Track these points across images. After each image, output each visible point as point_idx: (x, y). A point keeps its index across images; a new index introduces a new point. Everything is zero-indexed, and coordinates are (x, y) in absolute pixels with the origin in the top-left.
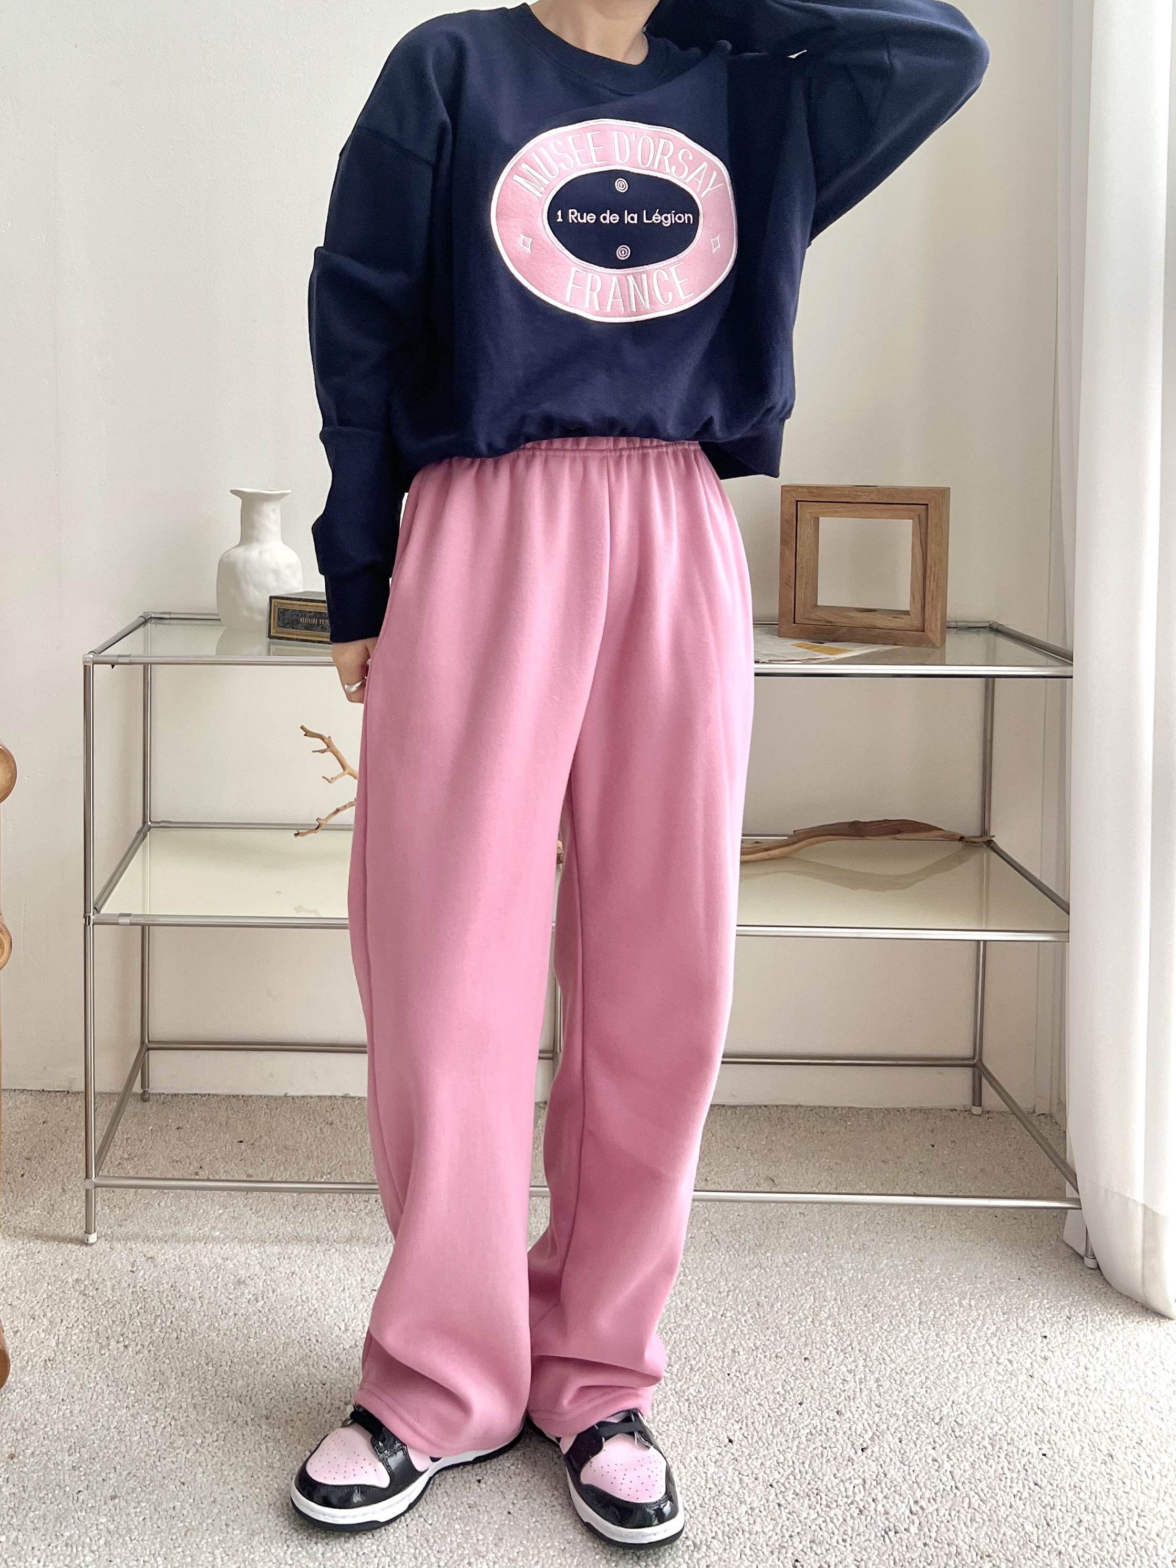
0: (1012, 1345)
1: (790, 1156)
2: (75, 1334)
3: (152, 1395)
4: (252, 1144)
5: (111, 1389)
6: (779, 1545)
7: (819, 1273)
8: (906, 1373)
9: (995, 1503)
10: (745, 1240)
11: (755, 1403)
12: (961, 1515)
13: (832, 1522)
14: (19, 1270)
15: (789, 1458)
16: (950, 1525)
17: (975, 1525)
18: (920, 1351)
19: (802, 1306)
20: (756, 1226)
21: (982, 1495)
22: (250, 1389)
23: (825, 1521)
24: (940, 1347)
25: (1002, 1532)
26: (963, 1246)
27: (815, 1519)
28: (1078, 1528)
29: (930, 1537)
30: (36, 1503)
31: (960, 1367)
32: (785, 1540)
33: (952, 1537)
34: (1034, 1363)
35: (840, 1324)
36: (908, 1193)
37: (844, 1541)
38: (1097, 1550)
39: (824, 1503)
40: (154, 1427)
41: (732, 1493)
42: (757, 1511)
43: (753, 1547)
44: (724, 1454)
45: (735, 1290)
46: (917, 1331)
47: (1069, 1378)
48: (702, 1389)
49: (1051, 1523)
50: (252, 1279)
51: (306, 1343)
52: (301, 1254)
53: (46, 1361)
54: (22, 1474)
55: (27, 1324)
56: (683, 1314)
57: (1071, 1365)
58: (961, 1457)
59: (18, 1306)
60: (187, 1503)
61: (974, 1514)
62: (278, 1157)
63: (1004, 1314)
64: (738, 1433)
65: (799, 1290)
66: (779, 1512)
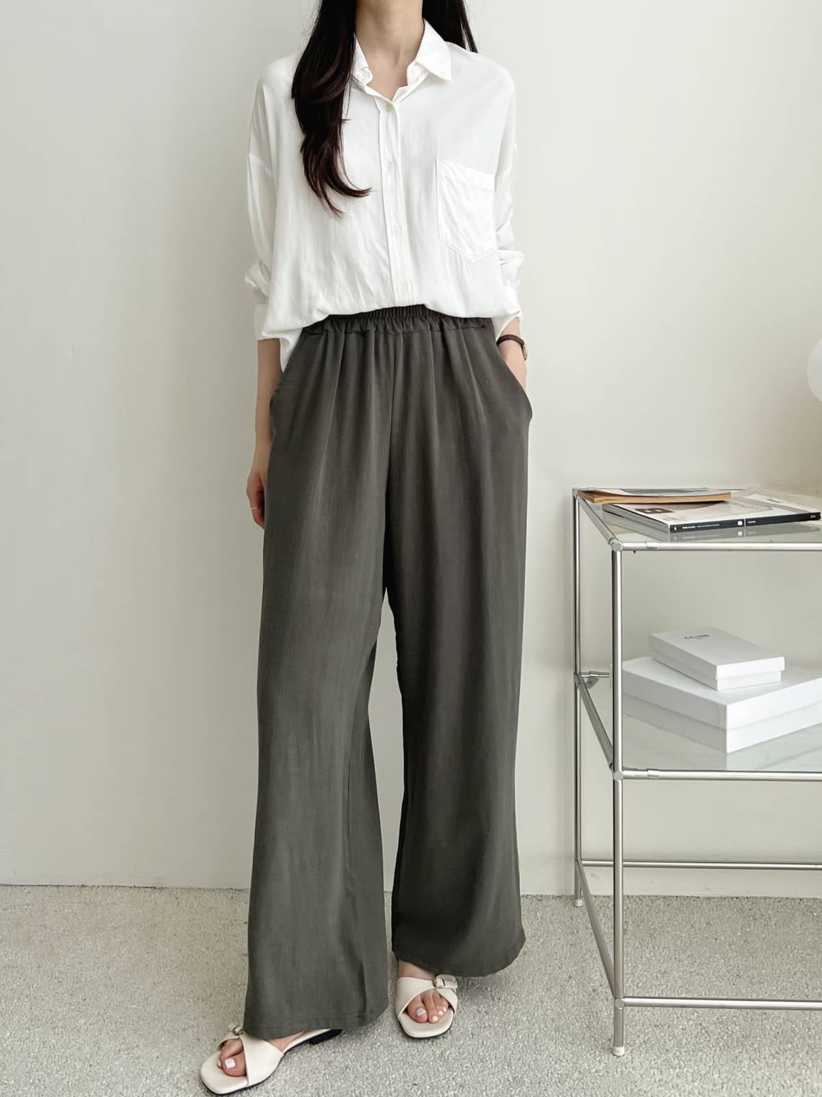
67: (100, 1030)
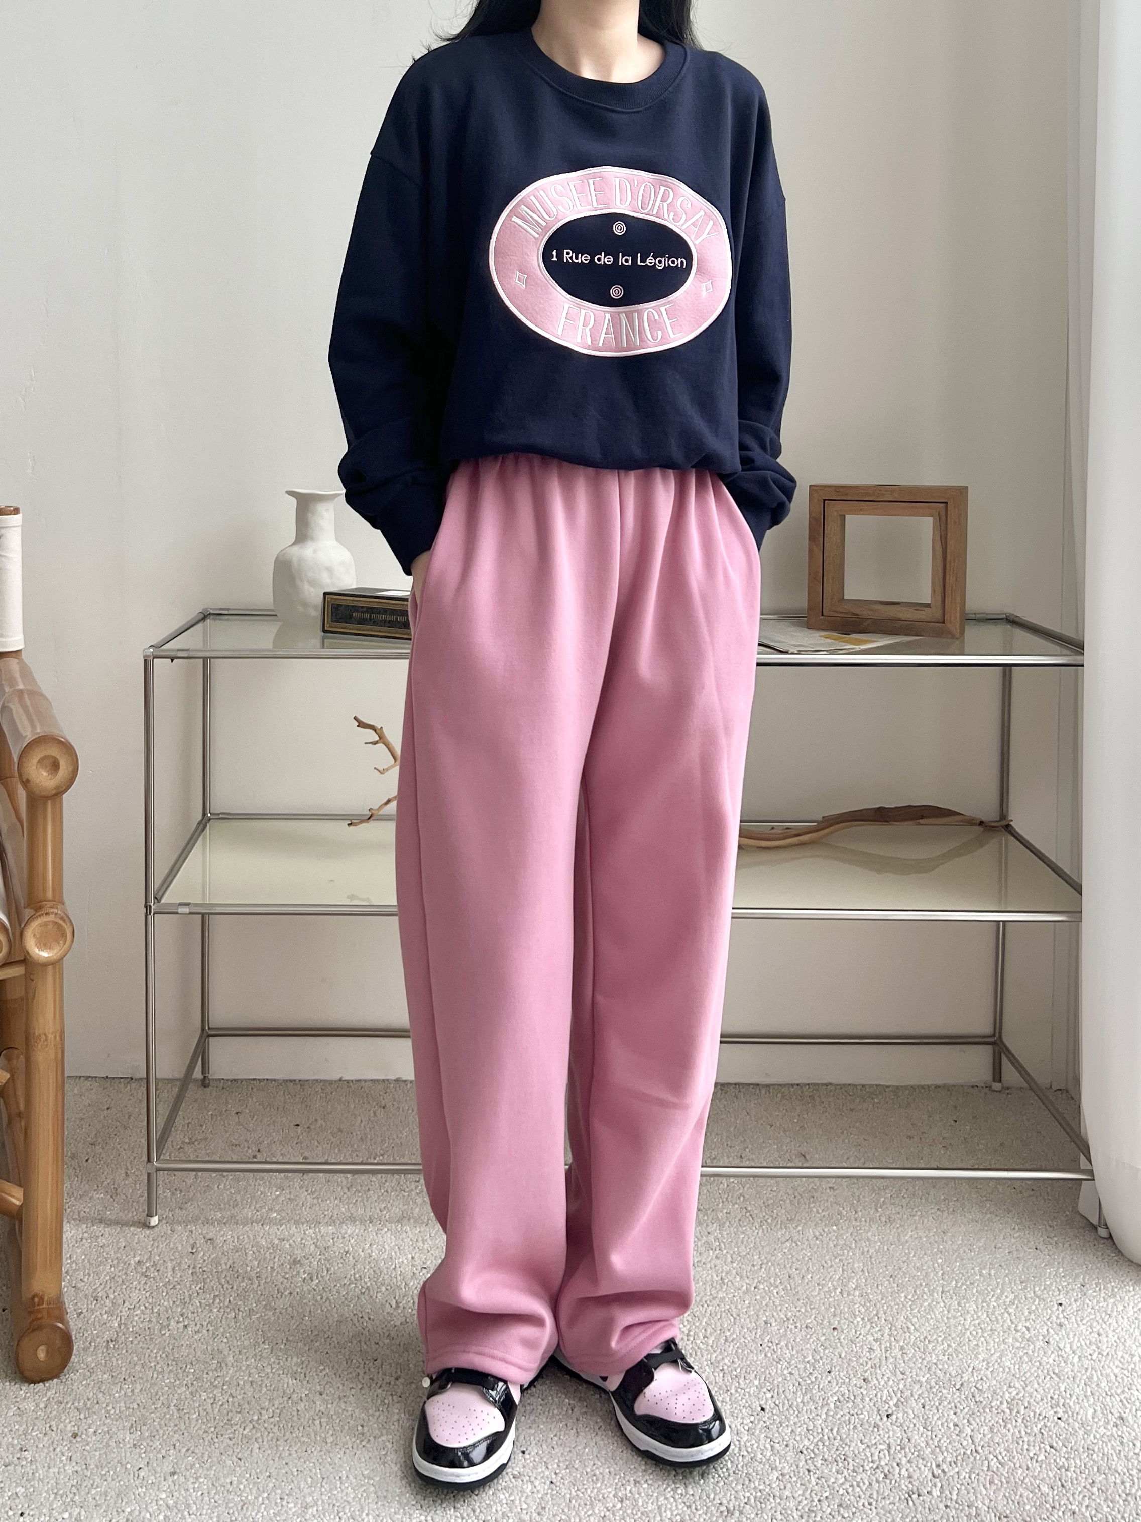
0: (1030, 1313)
1: (820, 1132)
2: (137, 1315)
3: (211, 1373)
4: (308, 1127)
5: (171, 1368)
6: (809, 1510)
7: (847, 1246)
8: (929, 1341)
9: (1013, 1465)
10: (777, 1214)
11: (786, 1372)
12: (981, 1478)
13: (858, 1486)
14: (83, 1253)
15: (818, 1425)
16: (969, 1487)
17: (994, 1487)
18: (943, 1320)
19: (831, 1278)
20: (788, 1201)
21: (1000, 1457)
22: (304, 1366)
23: (852, 1486)
24: (961, 1315)
25: (1019, 1493)
26: (984, 1218)
27: (842, 1484)
28: (1091, 1489)
29: (951, 1500)
30: (98, 1480)
31: (980, 1334)
32: (814, 1504)
33: (972, 1500)
34: (1051, 1330)
35: (867, 1294)
36: (932, 1167)
37: (870, 1504)
38: (1109, 1510)
39: (851, 1467)
40: (212, 1404)
41: (764, 1460)
42: (788, 1477)
43: (783, 1512)
44: (756, 1422)
45: (767, 1263)
46: (940, 1300)
47: (1083, 1343)
48: (736, 1360)
49: (1065, 1484)
50: (308, 1259)
51: (358, 1321)
52: (355, 1234)
53: (108, 1342)
54: (86, 1453)
55: (90, 1306)
56: (718, 1286)
57: (1084, 1331)
58: (981, 1421)
59: (82, 1288)
60: (244, 1477)
61: (993, 1476)
62: (333, 1140)
63: (1022, 1283)
64: (770, 1402)
65: (829, 1262)
66: (808, 1477)
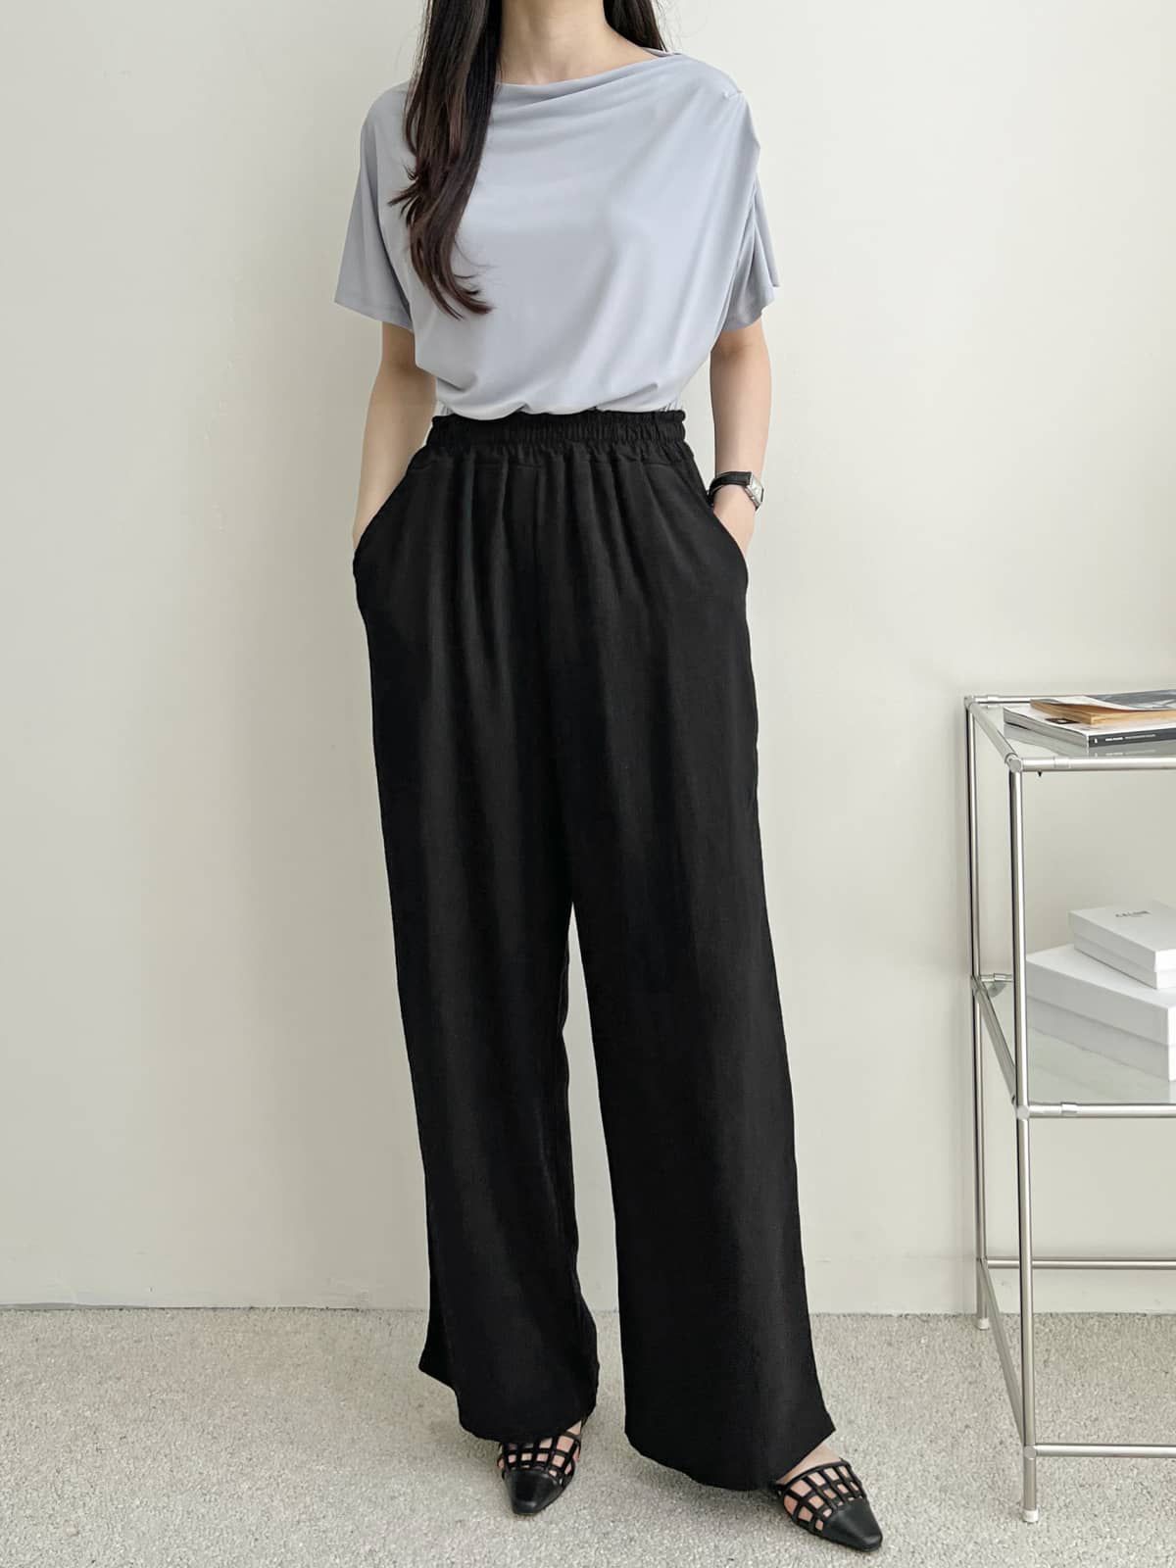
67: (271, 1497)
